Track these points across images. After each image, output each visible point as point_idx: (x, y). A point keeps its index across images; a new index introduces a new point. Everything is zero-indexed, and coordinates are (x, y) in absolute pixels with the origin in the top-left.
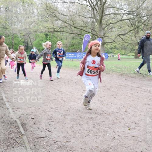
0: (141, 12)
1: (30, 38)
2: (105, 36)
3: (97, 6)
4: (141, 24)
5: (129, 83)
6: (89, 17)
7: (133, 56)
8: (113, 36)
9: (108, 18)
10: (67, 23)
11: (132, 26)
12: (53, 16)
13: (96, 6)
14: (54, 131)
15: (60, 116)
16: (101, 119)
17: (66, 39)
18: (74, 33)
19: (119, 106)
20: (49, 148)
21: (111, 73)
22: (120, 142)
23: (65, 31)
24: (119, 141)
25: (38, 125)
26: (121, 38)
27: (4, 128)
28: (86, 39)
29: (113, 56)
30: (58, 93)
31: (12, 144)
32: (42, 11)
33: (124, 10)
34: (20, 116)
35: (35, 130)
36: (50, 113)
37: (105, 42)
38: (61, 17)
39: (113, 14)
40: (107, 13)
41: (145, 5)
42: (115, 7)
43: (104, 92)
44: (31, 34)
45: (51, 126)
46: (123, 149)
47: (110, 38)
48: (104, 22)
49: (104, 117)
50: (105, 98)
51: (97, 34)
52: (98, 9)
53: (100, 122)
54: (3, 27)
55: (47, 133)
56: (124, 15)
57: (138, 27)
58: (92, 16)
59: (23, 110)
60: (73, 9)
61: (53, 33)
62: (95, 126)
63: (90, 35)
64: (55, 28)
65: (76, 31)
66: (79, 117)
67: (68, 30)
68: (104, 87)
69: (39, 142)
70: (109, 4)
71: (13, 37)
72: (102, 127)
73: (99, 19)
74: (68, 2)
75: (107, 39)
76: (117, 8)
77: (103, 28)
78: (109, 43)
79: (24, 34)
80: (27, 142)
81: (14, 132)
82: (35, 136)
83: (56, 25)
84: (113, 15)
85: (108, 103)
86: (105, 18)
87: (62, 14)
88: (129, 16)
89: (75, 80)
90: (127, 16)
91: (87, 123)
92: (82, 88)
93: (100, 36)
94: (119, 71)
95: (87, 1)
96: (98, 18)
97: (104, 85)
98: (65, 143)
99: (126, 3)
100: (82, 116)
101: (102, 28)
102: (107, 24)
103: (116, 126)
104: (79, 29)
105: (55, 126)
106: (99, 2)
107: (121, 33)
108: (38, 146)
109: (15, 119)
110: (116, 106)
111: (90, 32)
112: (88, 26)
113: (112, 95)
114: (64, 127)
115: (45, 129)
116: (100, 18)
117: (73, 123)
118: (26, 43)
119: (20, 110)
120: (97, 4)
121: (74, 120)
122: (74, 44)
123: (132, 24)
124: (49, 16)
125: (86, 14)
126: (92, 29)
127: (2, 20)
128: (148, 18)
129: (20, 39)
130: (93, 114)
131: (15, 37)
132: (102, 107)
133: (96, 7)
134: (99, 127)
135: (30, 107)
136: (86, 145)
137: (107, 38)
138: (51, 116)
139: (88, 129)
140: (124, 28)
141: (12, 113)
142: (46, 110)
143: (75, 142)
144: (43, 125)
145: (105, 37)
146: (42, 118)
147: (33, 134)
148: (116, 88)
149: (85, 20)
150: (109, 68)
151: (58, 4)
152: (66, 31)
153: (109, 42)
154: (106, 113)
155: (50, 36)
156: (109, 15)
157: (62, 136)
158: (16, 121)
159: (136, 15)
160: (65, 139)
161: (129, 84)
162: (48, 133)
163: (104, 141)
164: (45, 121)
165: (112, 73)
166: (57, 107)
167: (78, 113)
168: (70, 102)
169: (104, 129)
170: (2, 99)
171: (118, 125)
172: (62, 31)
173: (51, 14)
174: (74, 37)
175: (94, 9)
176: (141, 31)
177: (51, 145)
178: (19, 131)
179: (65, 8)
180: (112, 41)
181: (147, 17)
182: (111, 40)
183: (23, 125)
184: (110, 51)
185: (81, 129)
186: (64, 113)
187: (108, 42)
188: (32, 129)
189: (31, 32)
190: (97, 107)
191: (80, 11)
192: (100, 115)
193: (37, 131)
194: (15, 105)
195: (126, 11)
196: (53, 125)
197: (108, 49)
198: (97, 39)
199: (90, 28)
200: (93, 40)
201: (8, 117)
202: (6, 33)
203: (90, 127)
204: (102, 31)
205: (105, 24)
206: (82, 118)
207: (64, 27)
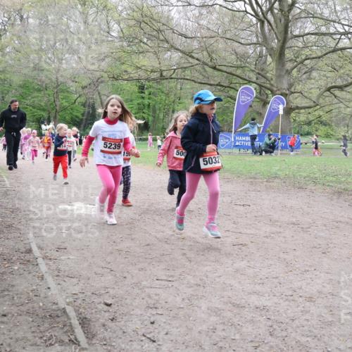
1: (99, 93)
2: (292, 90)
3: (272, 13)
6: (249, 42)
8: (313, 91)
9: (300, 45)
10: (193, 57)
12: (158, 38)
13: (269, 13)
14: (163, 339)
15: (179, 299)
16: (289, 312)
18: (212, 82)
19: (336, 278)
21: (309, 187)
23: (188, 78)
25: (123, 323)
26: (335, 97)
27: (33, 329)
28: (243, 98)
30: (173, 238)
32: (130, 27)
33: (343, 22)
34: (76, 297)
35: (115, 335)
36: (152, 291)
37: (293, 105)
38: (178, 42)
39: (312, 34)
40: (297, 33)
42: (319, 16)
43: (293, 236)
44: (102, 84)
45: (155, 326)
47: (306, 97)
48: (289, 54)
49: (298, 307)
50: (297, 253)
51: (272, 85)
52: (275, 21)
53: (287, 320)
54: (32, 65)
56: (343, 37)
59: (83, 281)
60: (211, 21)
61: (157, 82)
62: (275, 329)
63: (252, 87)
64: (163, 68)
65: (218, 77)
66: (230, 305)
67: (197, 74)
68: (294, 224)
70: (303, 8)
71: (57, 92)
72: (293, 335)
73: (275, 46)
74: (198, 5)
75: (296, 98)
76: (323, 19)
77: (287, 71)
78: (301, 108)
79: (84, 83)
81: (61, 342)
83: (167, 63)
84: (313, 36)
85: (307, 269)
86: (293, 45)
87: (181, 35)
90: (349, 39)
91: (252, 321)
92: (235, 226)
93: (279, 90)
94: (331, 182)
95: (245, 3)
96: (275, 44)
97: (294, 220)
99: (348, 7)
100: (238, 303)
101: (285, 71)
102: (298, 60)
103: (333, 332)
104: (225, 72)
105: (168, 327)
106: (277, 3)
107: (334, 84)
109: (62, 305)
110: (329, 276)
111: (254, 79)
112: (247, 65)
113: (317, 248)
114: (191, 329)
115: (140, 333)
116: (280, 44)
117: (213, 319)
118: (89, 106)
119: (75, 281)
120: (271, 9)
121: (216, 312)
124: (148, 39)
125: (244, 34)
126: (259, 74)
129: (76, 96)
130: (268, 298)
131: (62, 91)
132: (291, 278)
133: (269, 16)
134: (284, 334)
135: (99, 272)
137: (299, 96)
138: (157, 298)
139: (256, 337)
140: (342, 71)
141: (55, 290)
142: (143, 283)
144: (134, 324)
145: (293, 93)
146: (131, 305)
147: (109, 348)
148: (324, 228)
149: (240, 49)
150: (305, 174)
151: (171, 8)
152: (193, 79)
153: (303, 105)
154: (301, 296)
155: (150, 90)
156: (303, 36)
158: (63, 309)
162: (148, 346)
164: (139, 312)
165: (313, 188)
166: (172, 276)
167: (225, 293)
168: (205, 263)
169: (298, 338)
170: (30, 251)
171: (335, 329)
172: (181, 79)
173: (155, 33)
175: (262, 23)
178: (72, 337)
179: (189, 20)
180: (312, 104)
182: (308, 101)
183: (84, 322)
184: (306, 128)
185: (237, 337)
186: (190, 291)
187: (299, 106)
188: (106, 334)
189: (102, 79)
190: (277, 278)
191: (227, 28)
192: (287, 300)
193: (120, 340)
194: (62, 268)
195: (348, 26)
196: (162, 325)
197: (300, 125)
198: (272, 99)
199: (253, 71)
200: (262, 100)
201: (45, 300)
202: (40, 81)
203: (260, 332)
204: (286, 77)
205: (291, 60)
206: (238, 306)
207: (185, 68)
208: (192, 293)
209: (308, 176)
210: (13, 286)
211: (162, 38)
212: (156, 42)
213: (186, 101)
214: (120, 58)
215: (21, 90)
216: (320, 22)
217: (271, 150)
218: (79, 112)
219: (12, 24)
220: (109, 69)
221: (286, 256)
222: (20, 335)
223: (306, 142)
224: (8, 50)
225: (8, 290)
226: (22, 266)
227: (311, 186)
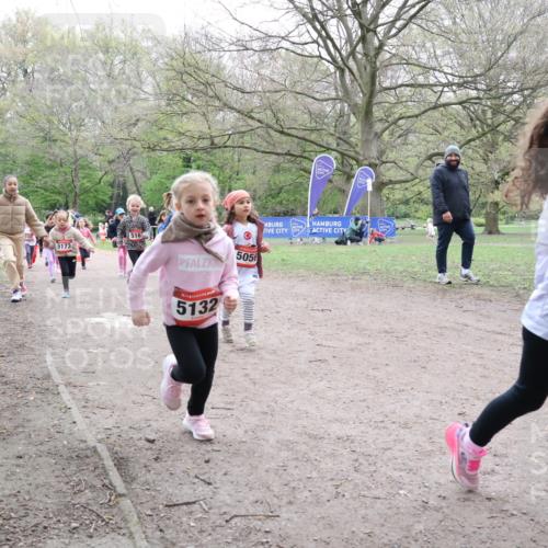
0: (502, 77)
1: (131, 169)
2: (384, 159)
3: (355, 58)
4: (502, 118)
5: (469, 319)
6: (326, 96)
7: (481, 225)
8: (409, 159)
9: (392, 100)
10: (253, 118)
11: (475, 126)
12: (206, 94)
13: (351, 59)
14: (222, 482)
15: (240, 432)
16: (379, 441)
17: (254, 173)
18: (279, 151)
19: (438, 397)
20: (209, 538)
21: (406, 285)
22: (446, 516)
23: (248, 146)
24: (440, 516)
25: (169, 463)
27: (57, 473)
28: (320, 171)
29: (412, 227)
30: (233, 355)
31: (87, 525)
32: (168, 79)
33: (445, 70)
34: (109, 432)
35: (160, 478)
37: (385, 179)
38: (234, 98)
39: (407, 86)
40: (387, 84)
41: (513, 54)
42: (414, 62)
43: (385, 348)
44: (135, 157)
45: (210, 465)
46: (455, 540)
47: (401, 168)
48: (377, 112)
49: (390, 435)
50: (390, 369)
51: (357, 153)
52: (359, 69)
53: (376, 453)
54: (42, 134)
55: (201, 488)
56: (446, 89)
57: (494, 129)
58: (337, 95)
59: (117, 413)
60: (275, 69)
61: (207, 152)
62: (361, 464)
63: (332, 156)
64: (214, 134)
65: (286, 143)
66: (305, 436)
67: (259, 141)
69: (175, 518)
70: (393, 51)
71: (75, 170)
72: (383, 469)
73: (360, 102)
74: (258, 49)
75: (389, 170)
76: (419, 66)
77: (376, 134)
78: (397, 182)
79: (111, 157)
80: (136, 519)
81: (92, 487)
82: (162, 500)
83: (219, 127)
84: (409, 89)
85: (402, 388)
86: (383, 100)
87: (237, 89)
88: (462, 94)
89: (289, 309)
90: (454, 92)
91: (333, 455)
92: (312, 337)
93: (366, 159)
95: (319, 45)
96: (360, 99)
97: (387, 327)
98: (260, 523)
99: (451, 50)
100: (316, 433)
101: (373, 135)
102: (390, 119)
103: (431, 464)
104: (296, 137)
105: (226, 465)
106: (360, 45)
107: (436, 151)
108: (170, 531)
109: (92, 443)
110: (430, 396)
111: (334, 146)
112: (325, 127)
113: (415, 361)
114: (256, 467)
115: (192, 474)
116: (366, 99)
117: (284, 454)
118: (119, 186)
119: (108, 412)
120: (353, 53)
121: (287, 445)
122: (281, 189)
123: (472, 120)
124: (194, 95)
125: (317, 87)
126: (340, 138)
127: (38, 111)
128: (525, 98)
129: (100, 174)
130: (353, 426)
131: (83, 168)
132: (382, 400)
133: (351, 63)
134: (373, 468)
135: (139, 401)
136: (332, 527)
137: (392, 167)
139: (337, 474)
140: (446, 133)
141: (82, 424)
143: (296, 519)
144: (184, 464)
145: (384, 163)
147: (153, 493)
149: (315, 106)
150: (401, 269)
151: (222, 54)
152: (254, 147)
153: (398, 178)
154: (394, 422)
155: (199, 162)
156: (395, 88)
157: (252, 498)
158: (95, 447)
159: (484, 87)
160: (260, 510)
161: (469, 322)
162: (202, 490)
163: (390, 517)
164: (190, 450)
166: (231, 403)
167: (299, 422)
168: (274, 385)
169: (389, 473)
170: (48, 377)
171: (435, 460)
172: (238, 147)
173: (202, 87)
174: (278, 166)
175: (342, 71)
176: (506, 144)
177: (214, 530)
178: (106, 482)
179: (246, 69)
180: (409, 177)
181: (523, 96)
182: (404, 173)
184: (403, 209)
185: (314, 474)
186: (254, 420)
187: (393, 179)
188: (148, 476)
189: (135, 150)
190: (364, 400)
191: (297, 78)
192: (376, 427)
193: (167, 485)
194: (90, 396)
195: (452, 75)
196: (220, 463)
197: (394, 204)
198: (357, 171)
199: (332, 135)
200: (345, 173)
201: (70, 437)
202: (53, 154)
203: (343, 467)
204: (375, 142)
205: (381, 120)
206: (315, 437)
207: (244, 132)
208: (257, 423)
209: (404, 271)
210: (29, 421)
211: (211, 93)
212: (204, 99)
213: (246, 176)
214: (156, 121)
215: (28, 169)
216: (417, 70)
217: (358, 238)
218: (106, 194)
219: (13, 81)
220: (144, 137)
221: (376, 373)
222: (41, 480)
223: (403, 225)
224: (9, 115)
225: (23, 427)
226: (39, 396)
227: (409, 283)
